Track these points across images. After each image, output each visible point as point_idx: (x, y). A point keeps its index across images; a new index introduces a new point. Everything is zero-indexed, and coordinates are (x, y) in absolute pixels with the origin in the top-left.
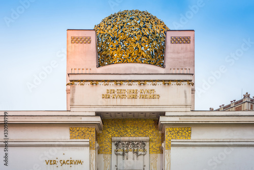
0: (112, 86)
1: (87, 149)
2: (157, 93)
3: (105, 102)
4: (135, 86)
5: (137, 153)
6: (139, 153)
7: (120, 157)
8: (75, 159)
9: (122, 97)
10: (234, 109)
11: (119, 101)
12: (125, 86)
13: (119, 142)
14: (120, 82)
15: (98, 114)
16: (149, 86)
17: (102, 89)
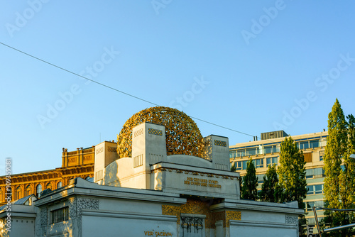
0: (190, 175)
1: (175, 224)
2: (220, 184)
3: (186, 186)
4: (205, 177)
5: (197, 227)
6: (199, 227)
7: (185, 229)
8: (166, 231)
9: (197, 184)
10: (259, 200)
11: (195, 187)
12: (199, 177)
13: (186, 217)
14: (196, 173)
15: (182, 196)
16: (214, 178)
17: (184, 176)
